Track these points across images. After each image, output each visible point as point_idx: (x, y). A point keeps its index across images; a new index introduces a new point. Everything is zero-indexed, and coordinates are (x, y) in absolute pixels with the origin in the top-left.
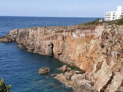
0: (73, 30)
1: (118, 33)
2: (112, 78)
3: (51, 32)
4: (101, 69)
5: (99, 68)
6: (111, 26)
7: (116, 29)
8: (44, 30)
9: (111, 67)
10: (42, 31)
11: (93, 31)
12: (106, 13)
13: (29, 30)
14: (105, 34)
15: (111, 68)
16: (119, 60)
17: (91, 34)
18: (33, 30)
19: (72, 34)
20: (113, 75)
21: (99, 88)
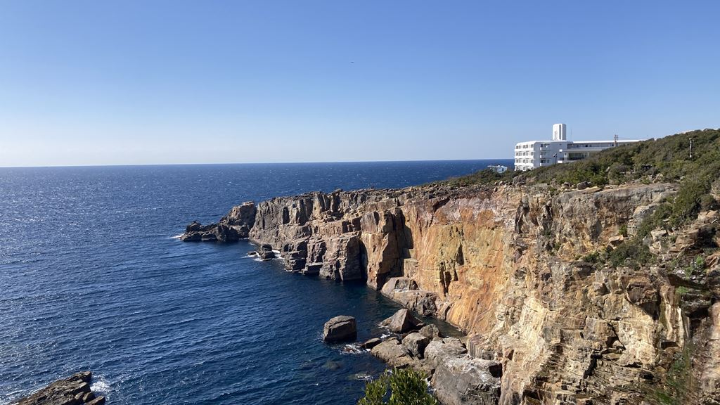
1: (572, 208)
2: (559, 349)
4: (521, 322)
5: (512, 319)
6: (545, 185)
7: (562, 195)
9: (555, 314)
10: (326, 207)
11: (486, 200)
12: (518, 145)
14: (527, 210)
15: (554, 316)
16: (579, 293)
17: (479, 209)
20: (562, 340)
21: (518, 385)
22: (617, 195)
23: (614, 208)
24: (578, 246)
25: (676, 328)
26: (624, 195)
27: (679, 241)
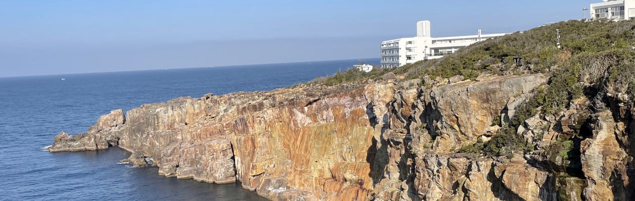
0: (293, 99)
1: (447, 102)
3: (226, 111)
6: (416, 81)
7: (436, 90)
8: (203, 108)
13: (157, 110)
14: (400, 105)
17: (350, 107)
18: (170, 110)
19: (292, 113)
22: (491, 87)
24: (452, 137)
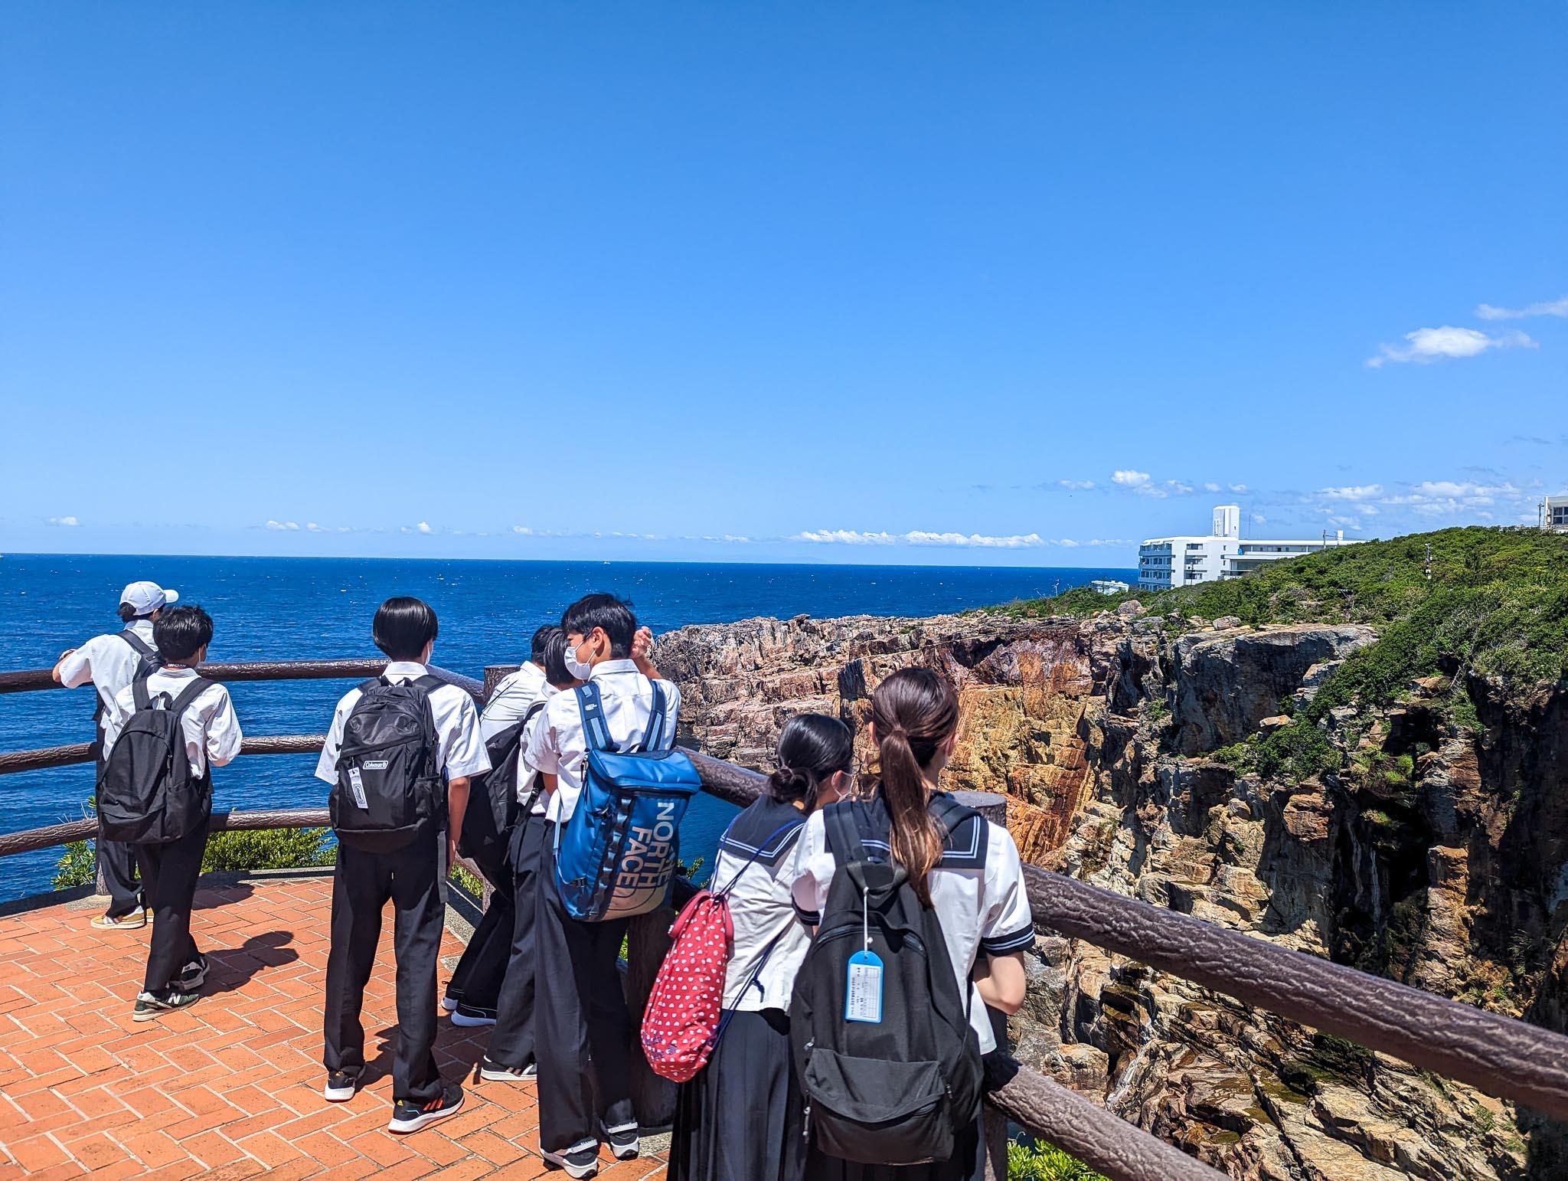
0: (950, 638)
8: (789, 641)
10: (779, 645)
17: (1053, 661)
21: (1093, 982)
22: (1276, 642)
23: (1270, 665)
24: (1207, 731)
25: (1368, 887)
26: (1288, 643)
27: (1377, 728)
